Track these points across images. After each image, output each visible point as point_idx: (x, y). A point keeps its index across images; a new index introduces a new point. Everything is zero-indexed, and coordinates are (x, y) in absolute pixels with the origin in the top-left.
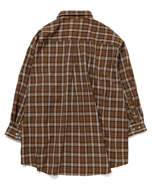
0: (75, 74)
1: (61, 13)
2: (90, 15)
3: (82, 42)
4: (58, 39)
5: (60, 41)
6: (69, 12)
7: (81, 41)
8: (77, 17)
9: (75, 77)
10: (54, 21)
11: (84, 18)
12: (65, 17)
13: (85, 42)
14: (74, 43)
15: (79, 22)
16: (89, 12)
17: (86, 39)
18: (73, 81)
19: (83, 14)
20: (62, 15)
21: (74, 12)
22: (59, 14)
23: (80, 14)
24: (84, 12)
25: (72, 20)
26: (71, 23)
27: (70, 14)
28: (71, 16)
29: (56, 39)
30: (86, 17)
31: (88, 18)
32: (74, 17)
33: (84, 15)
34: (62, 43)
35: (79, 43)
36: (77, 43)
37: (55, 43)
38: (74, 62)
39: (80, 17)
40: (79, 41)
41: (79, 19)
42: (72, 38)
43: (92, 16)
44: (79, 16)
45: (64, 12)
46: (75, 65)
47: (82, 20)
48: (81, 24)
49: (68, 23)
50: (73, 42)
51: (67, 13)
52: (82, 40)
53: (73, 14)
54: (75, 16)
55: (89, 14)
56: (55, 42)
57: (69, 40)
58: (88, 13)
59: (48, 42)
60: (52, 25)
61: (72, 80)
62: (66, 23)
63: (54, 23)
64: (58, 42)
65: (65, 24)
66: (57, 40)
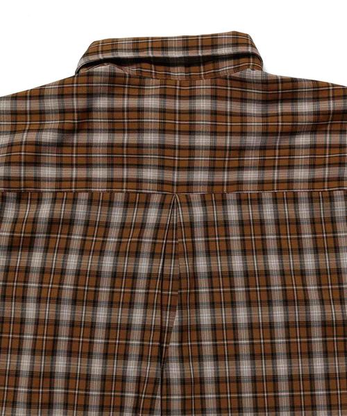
0: (174, 370)
1: (95, 48)
2: (247, 55)
3: (219, 197)
4: (89, 180)
5: (99, 188)
6: (137, 44)
7: (210, 192)
8: (179, 69)
9: (176, 389)
10: (63, 82)
11: (215, 76)
12: (118, 70)
13: (232, 196)
14: (173, 206)
15: (192, 97)
16: (239, 39)
17: (240, 183)
18: (158, 405)
19: (208, 53)
20: (101, 57)
21: (163, 43)
22: (86, 54)
23: (192, 54)
24: (212, 41)
25: (153, 86)
26: (152, 103)
27: (142, 54)
28: (144, 65)
29: (81, 180)
30: (226, 68)
31: (237, 75)
32: (161, 70)
33: (216, 59)
34: (110, 204)
35: (204, 203)
36: (189, 204)
37: (75, 201)
38: (173, 308)
39: (193, 69)
40: (203, 196)
41: (191, 80)
42: (161, 182)
43: (257, 57)
44: (188, 63)
45: (113, 44)
46: (176, 323)
47: (203, 86)
48: (203, 104)
49: (134, 102)
50: (168, 200)
51: (129, 50)
52: (216, 189)
53: (158, 54)
54: (167, 63)
55: (241, 49)
56: (76, 193)
57: (147, 189)
58: (236, 44)
59: (40, 193)
60: (51, 97)
61: (153, 400)
62: (126, 103)
63: (63, 89)
64: (91, 193)
65: (119, 103)
66: (83, 184)
